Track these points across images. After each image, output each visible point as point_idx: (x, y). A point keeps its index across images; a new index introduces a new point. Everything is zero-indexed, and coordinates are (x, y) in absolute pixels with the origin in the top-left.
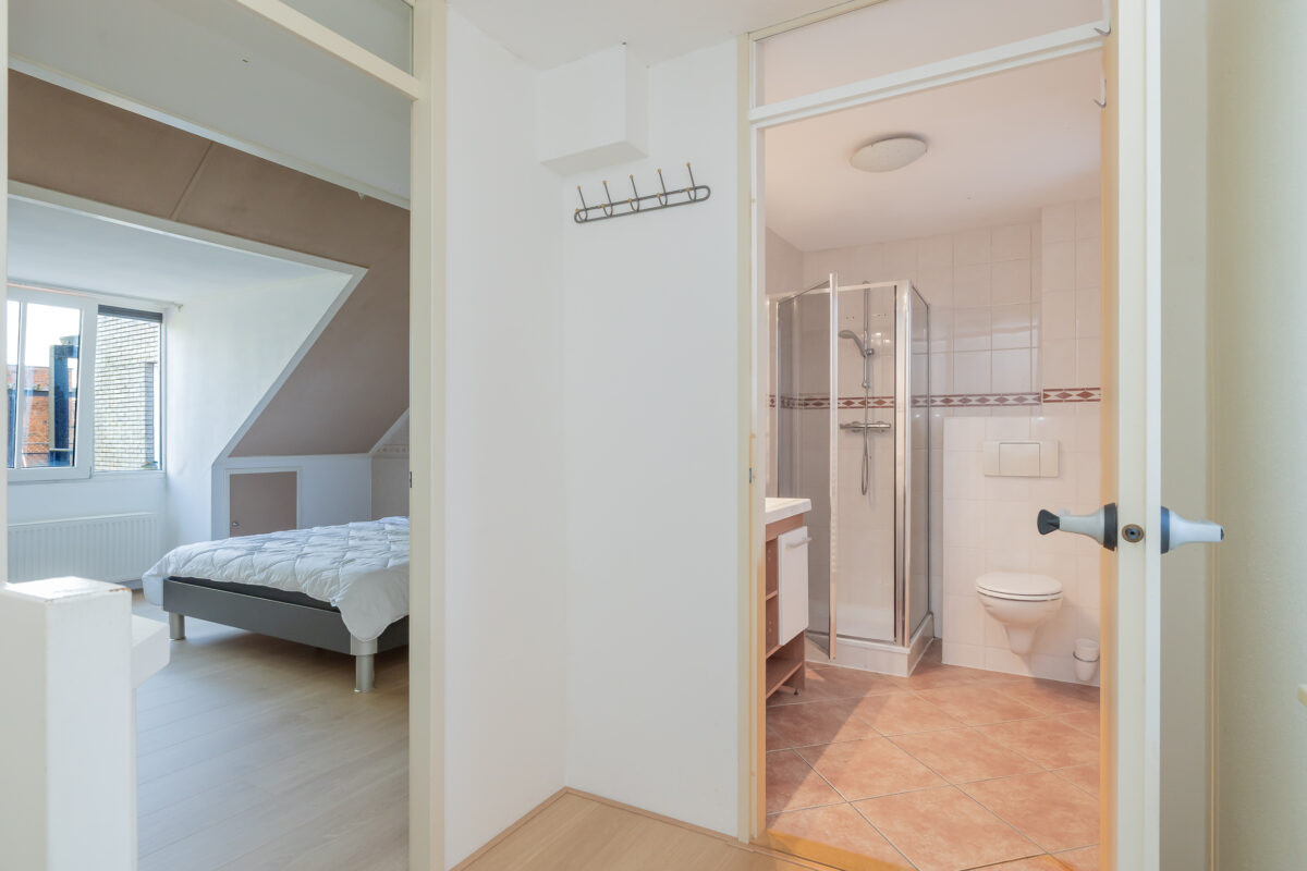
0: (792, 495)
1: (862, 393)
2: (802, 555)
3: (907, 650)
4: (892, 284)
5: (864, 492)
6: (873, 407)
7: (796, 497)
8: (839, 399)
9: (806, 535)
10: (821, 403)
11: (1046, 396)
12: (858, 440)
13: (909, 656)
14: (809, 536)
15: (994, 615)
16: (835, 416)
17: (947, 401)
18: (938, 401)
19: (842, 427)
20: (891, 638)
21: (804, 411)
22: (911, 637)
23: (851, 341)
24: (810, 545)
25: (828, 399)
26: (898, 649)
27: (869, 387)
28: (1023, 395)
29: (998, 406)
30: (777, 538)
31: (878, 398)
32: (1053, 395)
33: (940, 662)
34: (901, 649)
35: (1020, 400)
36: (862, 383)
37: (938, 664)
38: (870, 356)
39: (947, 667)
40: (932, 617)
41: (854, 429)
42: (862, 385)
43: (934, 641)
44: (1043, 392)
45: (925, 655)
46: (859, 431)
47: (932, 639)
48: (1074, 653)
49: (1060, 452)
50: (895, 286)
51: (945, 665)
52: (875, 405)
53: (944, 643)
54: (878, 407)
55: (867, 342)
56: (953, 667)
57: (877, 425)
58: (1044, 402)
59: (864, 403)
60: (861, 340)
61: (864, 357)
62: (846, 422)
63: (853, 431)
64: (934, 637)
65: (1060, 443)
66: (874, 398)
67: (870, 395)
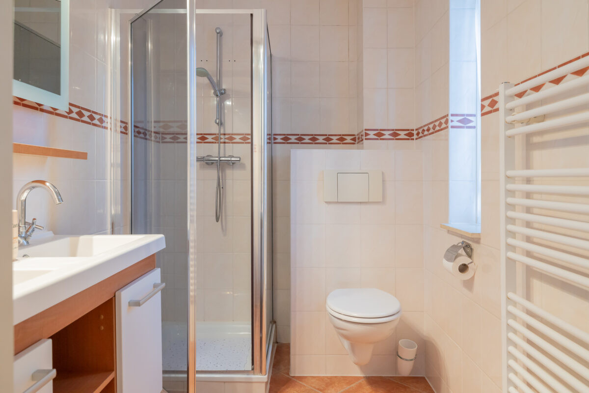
0: (146, 231)
1: (215, 129)
2: (154, 307)
3: (264, 377)
4: (249, 12)
5: (217, 221)
6: (225, 143)
7: (151, 233)
8: (197, 134)
9: (159, 281)
10: (179, 137)
11: (367, 134)
12: (213, 173)
13: (267, 383)
14: (162, 281)
15: (346, 337)
16: (193, 150)
19: (198, 160)
20: (249, 367)
21: (161, 145)
23: (205, 80)
24: (163, 291)
25: (186, 134)
26: (257, 376)
27: (221, 124)
28: (343, 135)
29: (326, 143)
30: (115, 296)
31: (229, 134)
32: (372, 134)
33: (288, 374)
34: (260, 376)
35: (341, 139)
36: (216, 120)
37: (287, 376)
38: (222, 95)
39: (295, 380)
40: (276, 326)
41: (207, 161)
42: (216, 122)
43: (278, 347)
44: (364, 131)
45: (273, 367)
46: (212, 163)
47: (276, 345)
48: (397, 352)
49: (384, 181)
50: (252, 15)
51: (294, 377)
52: (227, 141)
53: (292, 357)
54: (229, 143)
55: (219, 83)
56: (300, 378)
57: (229, 159)
58: (366, 139)
59: (217, 139)
60: (215, 80)
61: (217, 96)
62: (203, 156)
63: (207, 163)
64: (277, 343)
65: (383, 173)
66: (225, 134)
67: (222, 132)
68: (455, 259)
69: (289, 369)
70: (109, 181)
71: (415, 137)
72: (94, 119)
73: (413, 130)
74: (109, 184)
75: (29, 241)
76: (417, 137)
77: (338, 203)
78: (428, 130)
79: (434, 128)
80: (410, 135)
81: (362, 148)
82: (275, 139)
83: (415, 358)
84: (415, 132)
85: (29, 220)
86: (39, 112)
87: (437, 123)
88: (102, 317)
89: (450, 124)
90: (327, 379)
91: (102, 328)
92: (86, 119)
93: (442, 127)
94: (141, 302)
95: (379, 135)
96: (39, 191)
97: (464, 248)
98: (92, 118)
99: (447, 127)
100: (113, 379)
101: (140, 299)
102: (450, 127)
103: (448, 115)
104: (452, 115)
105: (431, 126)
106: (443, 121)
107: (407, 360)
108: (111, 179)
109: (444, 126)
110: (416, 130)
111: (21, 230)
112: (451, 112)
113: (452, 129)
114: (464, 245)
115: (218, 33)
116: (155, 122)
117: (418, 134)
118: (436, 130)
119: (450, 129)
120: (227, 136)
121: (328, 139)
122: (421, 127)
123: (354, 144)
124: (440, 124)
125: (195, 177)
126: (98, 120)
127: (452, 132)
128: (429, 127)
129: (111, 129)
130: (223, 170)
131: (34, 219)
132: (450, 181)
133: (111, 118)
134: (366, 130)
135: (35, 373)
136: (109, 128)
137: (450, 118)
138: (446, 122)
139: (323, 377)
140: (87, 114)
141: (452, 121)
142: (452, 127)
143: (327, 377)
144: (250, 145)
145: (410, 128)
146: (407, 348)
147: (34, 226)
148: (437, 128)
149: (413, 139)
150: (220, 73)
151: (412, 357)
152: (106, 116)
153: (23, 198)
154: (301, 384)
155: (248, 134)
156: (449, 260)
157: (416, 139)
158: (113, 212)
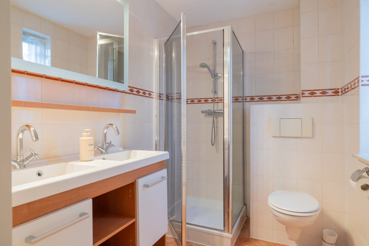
1: (212, 96)
3: (230, 236)
4: (221, 28)
5: (213, 145)
6: (218, 102)
9: (165, 175)
11: (303, 94)
12: (210, 119)
13: (231, 239)
17: (252, 99)
18: (248, 99)
19: (202, 112)
20: (222, 228)
22: (233, 227)
23: (206, 70)
26: (226, 234)
27: (215, 92)
28: (289, 95)
29: (278, 101)
30: (136, 181)
31: (220, 98)
32: (307, 93)
33: (249, 236)
34: (228, 234)
35: (288, 98)
36: (212, 91)
37: (248, 237)
38: (216, 77)
39: (252, 240)
40: (246, 207)
41: (208, 113)
42: (212, 92)
43: (247, 219)
44: (301, 92)
45: (241, 230)
46: (211, 114)
47: (246, 218)
48: (322, 238)
49: (313, 123)
50: (223, 30)
51: (252, 238)
52: (219, 101)
53: (251, 227)
54: (220, 102)
55: (214, 70)
56: (256, 240)
57: (219, 111)
58: (302, 97)
59: (213, 101)
60: (212, 69)
61: (213, 77)
62: (206, 110)
63: (208, 114)
64: (247, 216)
65: (313, 119)
66: (218, 98)
67: (216, 97)
68: (357, 180)
69: (249, 233)
70: (154, 124)
71: (340, 93)
72: (146, 94)
73: (339, 89)
74: (154, 125)
75: (108, 152)
76: (341, 94)
77: (280, 137)
78: (348, 89)
79: (351, 87)
80: (336, 92)
81: (300, 103)
82: (246, 99)
83: (336, 244)
84: (340, 91)
85: (108, 141)
86: (116, 92)
87: (353, 83)
88: (130, 191)
89: (361, 83)
90: (272, 244)
91: (130, 196)
92: (141, 94)
93: (356, 86)
94: (149, 186)
95: (312, 93)
96: (110, 128)
97: (367, 172)
98: (144, 93)
99: (358, 86)
100: (134, 222)
101: (149, 184)
102: (360, 85)
103: (359, 77)
104: (362, 77)
105: (349, 86)
106: (356, 81)
107: (329, 244)
108: (155, 123)
109: (357, 85)
110: (341, 89)
111: (104, 147)
112: (361, 74)
113: (363, 87)
114: (367, 170)
115: (213, 43)
116: (176, 93)
117: (342, 92)
118: (352, 88)
119: (361, 87)
120: (219, 99)
121: (279, 98)
122: (344, 87)
123: (297, 100)
124: (355, 84)
125: (186, 121)
126: (142, 93)
127: (362, 89)
128: (348, 86)
129: (155, 98)
130: (217, 117)
131: (111, 142)
132: (361, 124)
133: (155, 93)
134: (302, 91)
135: (81, 213)
136: (154, 98)
137: (361, 79)
138: (358, 82)
139: (271, 242)
140: (141, 91)
141: (362, 81)
142: (362, 85)
143: (273, 243)
144: (223, 103)
145: (336, 88)
146: (329, 236)
147: (111, 145)
148: (353, 87)
149: (339, 95)
150: (215, 65)
151: (334, 242)
152: (153, 92)
153: (105, 132)
154: (255, 244)
155: (222, 98)
156: (353, 180)
157: (341, 95)
158: (156, 139)
